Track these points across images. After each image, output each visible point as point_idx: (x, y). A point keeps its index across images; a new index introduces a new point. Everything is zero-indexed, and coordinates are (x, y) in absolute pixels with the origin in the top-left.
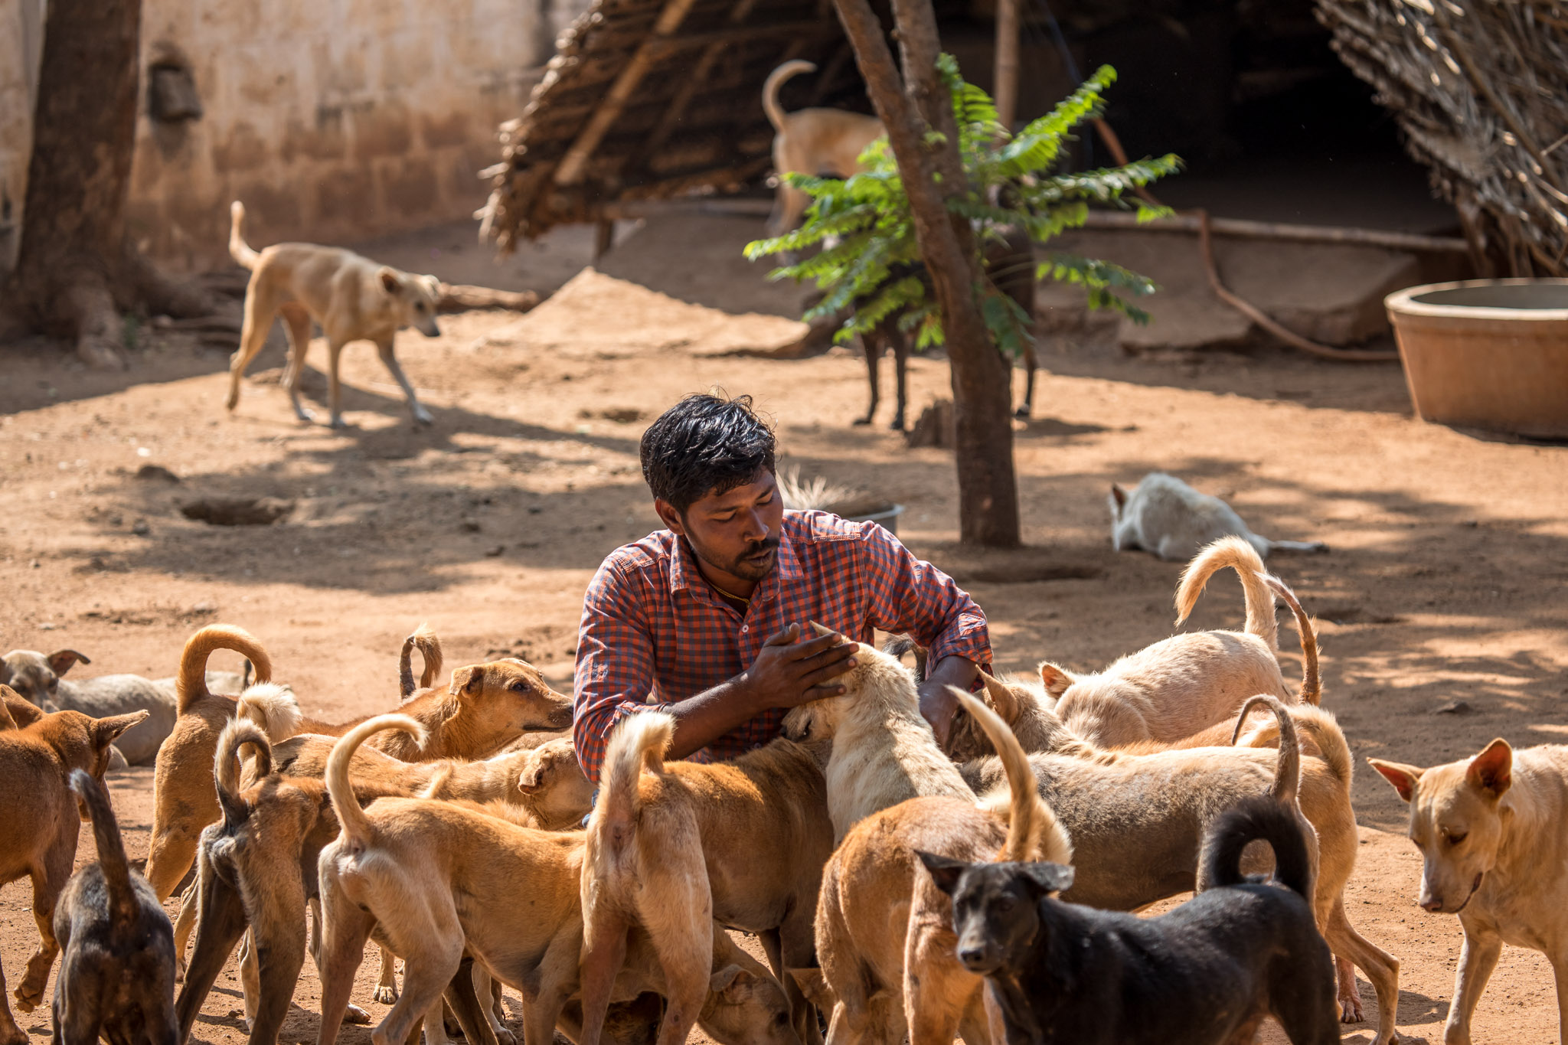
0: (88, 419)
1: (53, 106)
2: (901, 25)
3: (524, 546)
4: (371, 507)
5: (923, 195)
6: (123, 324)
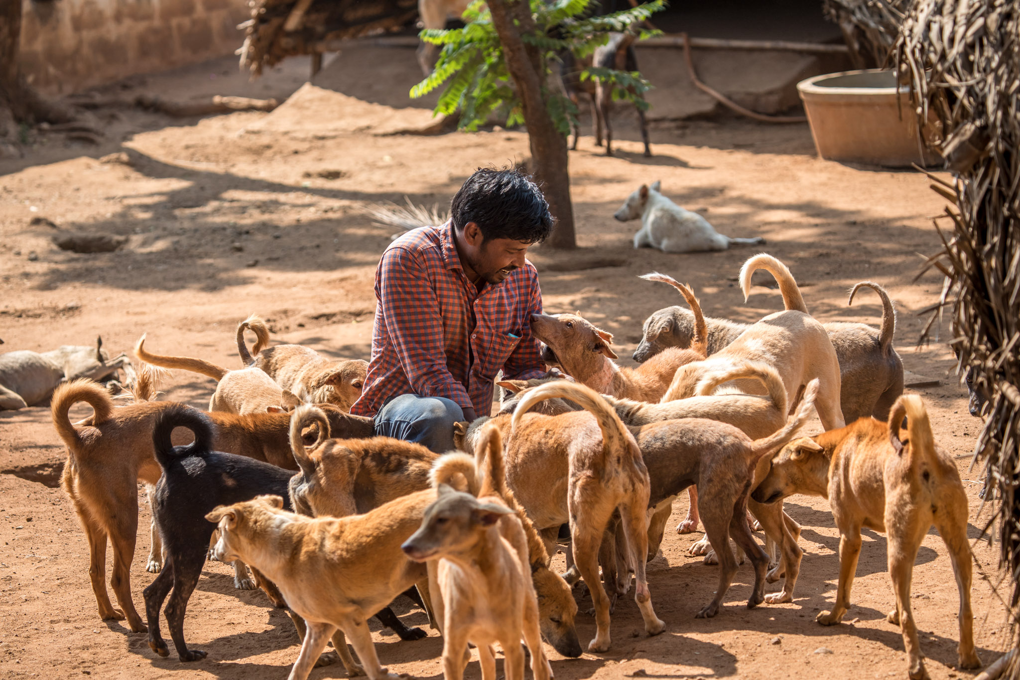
3: (271, 260)
4: (176, 239)
5: (508, 33)
6: (19, 128)
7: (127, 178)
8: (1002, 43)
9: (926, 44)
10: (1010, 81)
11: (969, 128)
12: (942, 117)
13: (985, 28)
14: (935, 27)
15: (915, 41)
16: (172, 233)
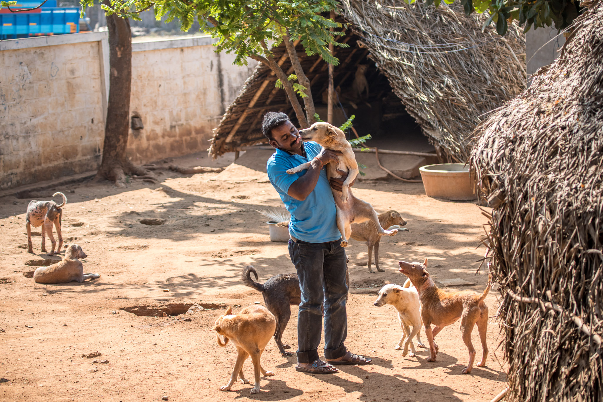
0: (118, 200)
1: (110, 127)
2: (306, 107)
3: (220, 229)
4: (184, 220)
6: (126, 177)
7: (166, 197)
8: (511, 160)
9: (481, 159)
10: (514, 175)
11: (498, 192)
12: (487, 187)
13: (504, 153)
14: (485, 153)
15: (477, 158)
16: (183, 218)
